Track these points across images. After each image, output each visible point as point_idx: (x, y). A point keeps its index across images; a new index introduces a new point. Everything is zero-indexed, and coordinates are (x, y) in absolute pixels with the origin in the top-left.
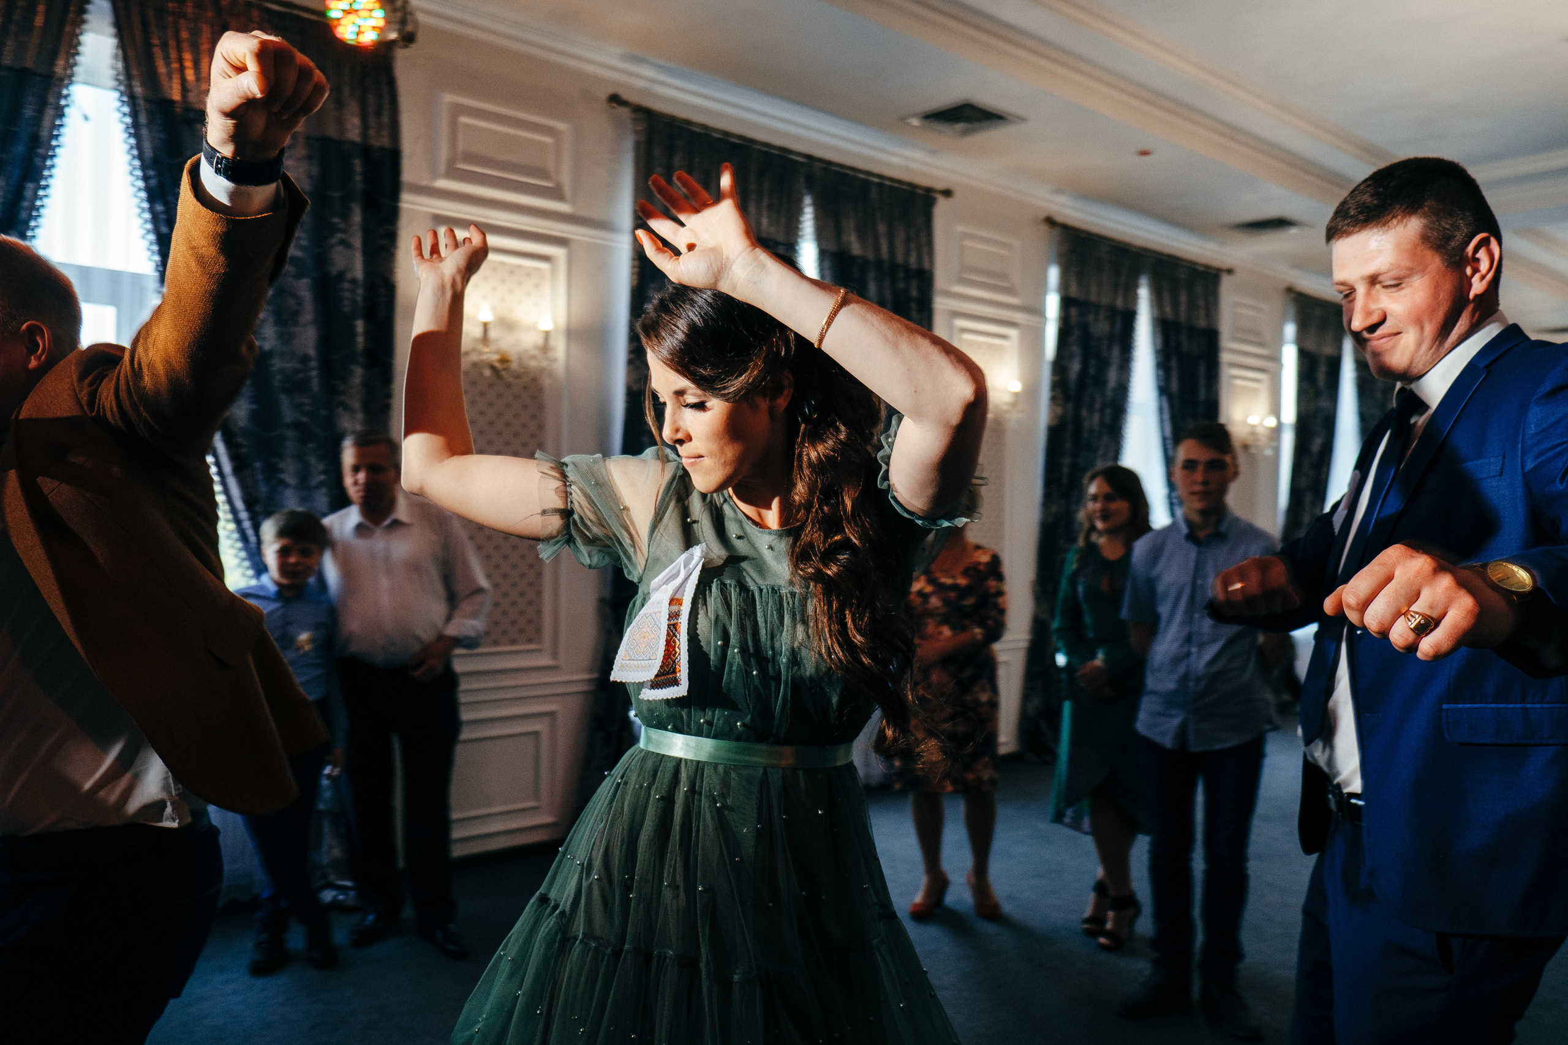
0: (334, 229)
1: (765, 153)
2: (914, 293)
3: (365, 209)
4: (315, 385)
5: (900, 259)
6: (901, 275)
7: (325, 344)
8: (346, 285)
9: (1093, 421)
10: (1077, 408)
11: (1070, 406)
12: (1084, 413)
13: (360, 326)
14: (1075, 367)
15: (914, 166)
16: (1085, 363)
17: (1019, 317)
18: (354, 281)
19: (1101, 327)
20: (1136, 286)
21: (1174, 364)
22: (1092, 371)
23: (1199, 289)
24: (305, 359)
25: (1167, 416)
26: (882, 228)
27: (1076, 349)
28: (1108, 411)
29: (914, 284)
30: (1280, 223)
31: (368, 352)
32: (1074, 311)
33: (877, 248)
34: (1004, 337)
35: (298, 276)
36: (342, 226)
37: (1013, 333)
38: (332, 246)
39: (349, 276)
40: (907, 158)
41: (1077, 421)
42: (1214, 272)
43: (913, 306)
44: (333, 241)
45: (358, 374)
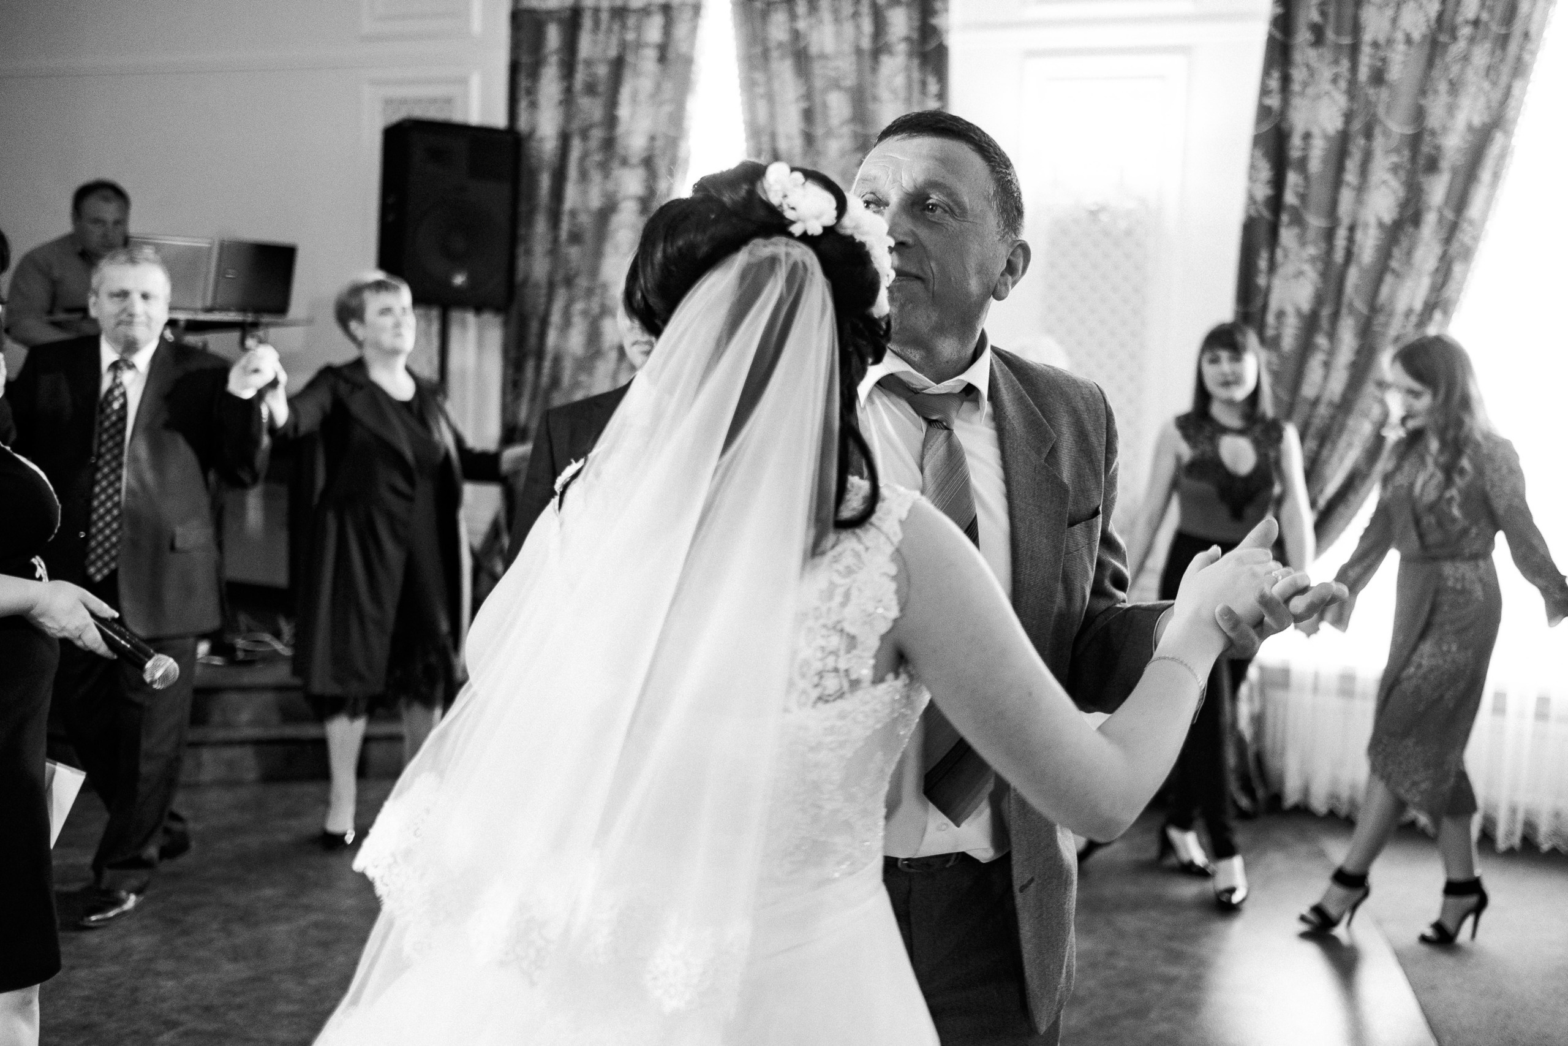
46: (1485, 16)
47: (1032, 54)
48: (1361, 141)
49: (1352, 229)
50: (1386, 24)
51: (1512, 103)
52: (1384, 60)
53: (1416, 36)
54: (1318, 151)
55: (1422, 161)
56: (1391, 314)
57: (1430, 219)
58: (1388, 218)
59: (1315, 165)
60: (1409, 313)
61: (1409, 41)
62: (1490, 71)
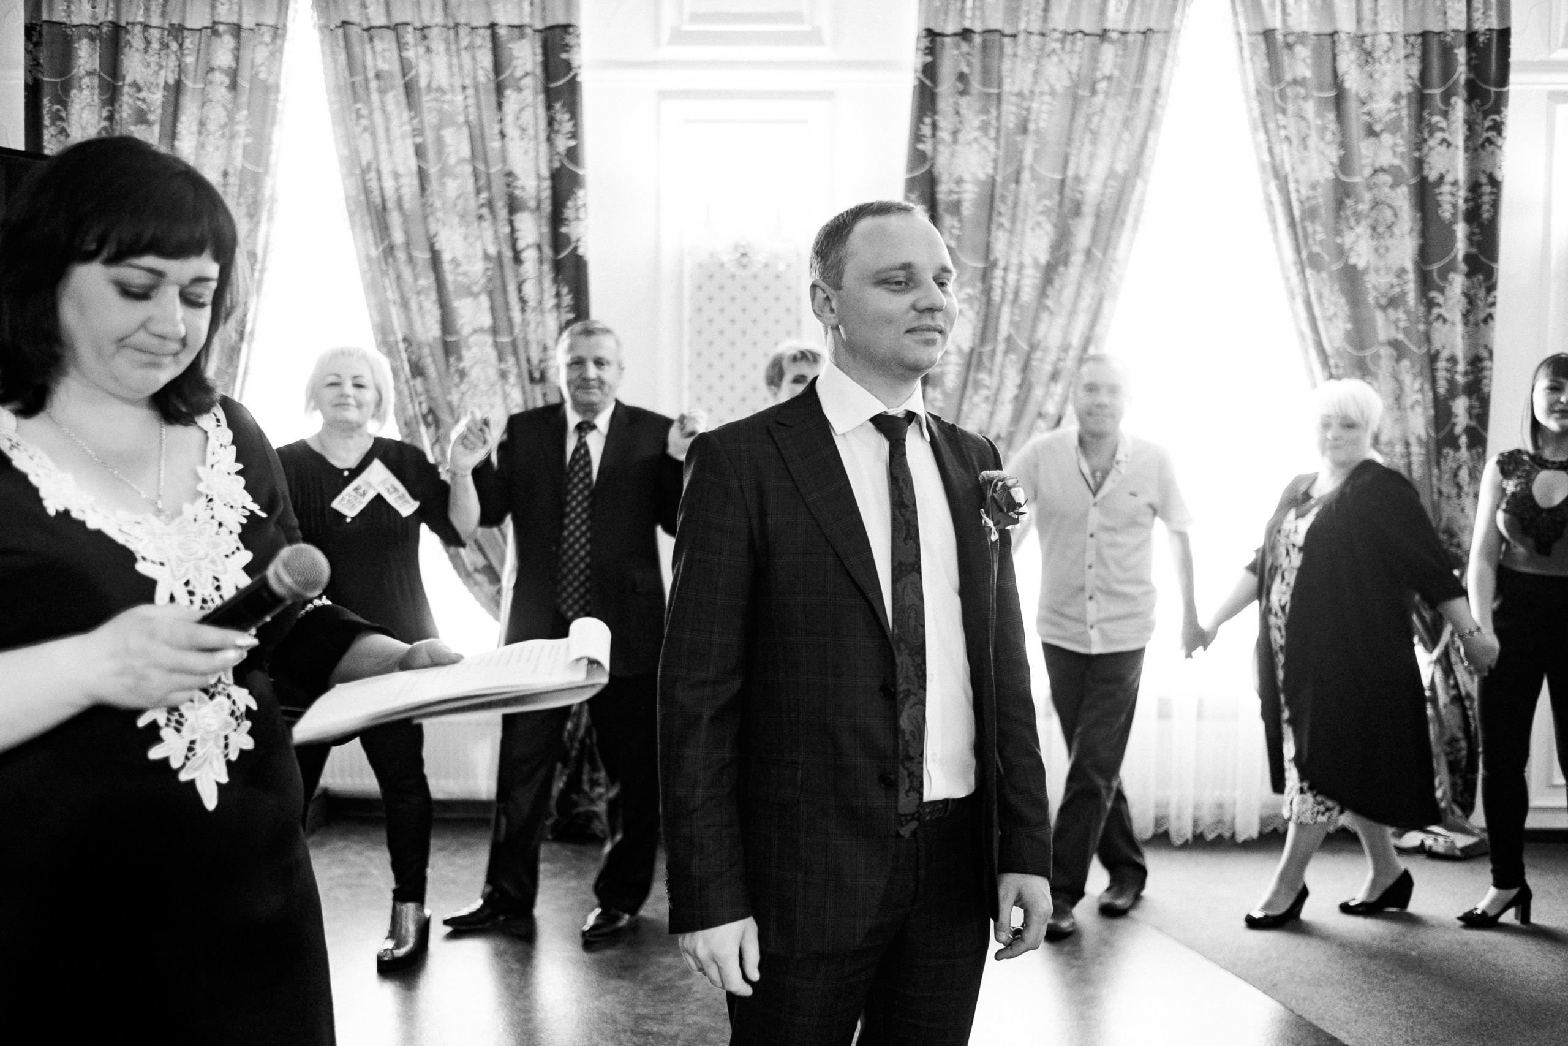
0: (1433, 129)
3: (1469, 101)
4: (1412, 298)
7: (1424, 256)
8: (1446, 188)
13: (1461, 230)
18: (1455, 183)
24: (1402, 271)
31: (1468, 258)
35: (1393, 186)
36: (1444, 124)
38: (1431, 149)
39: (1449, 178)
44: (1432, 143)
45: (1458, 282)
46: (1116, 73)
47: (664, 95)
48: (1013, 186)
49: (1006, 269)
50: (1029, 79)
51: (1148, 152)
52: (1028, 110)
53: (1059, 88)
54: (969, 194)
55: (1067, 204)
56: (1045, 350)
57: (1077, 259)
58: (1043, 258)
59: (967, 209)
60: (1065, 348)
61: (1053, 93)
62: (1127, 123)
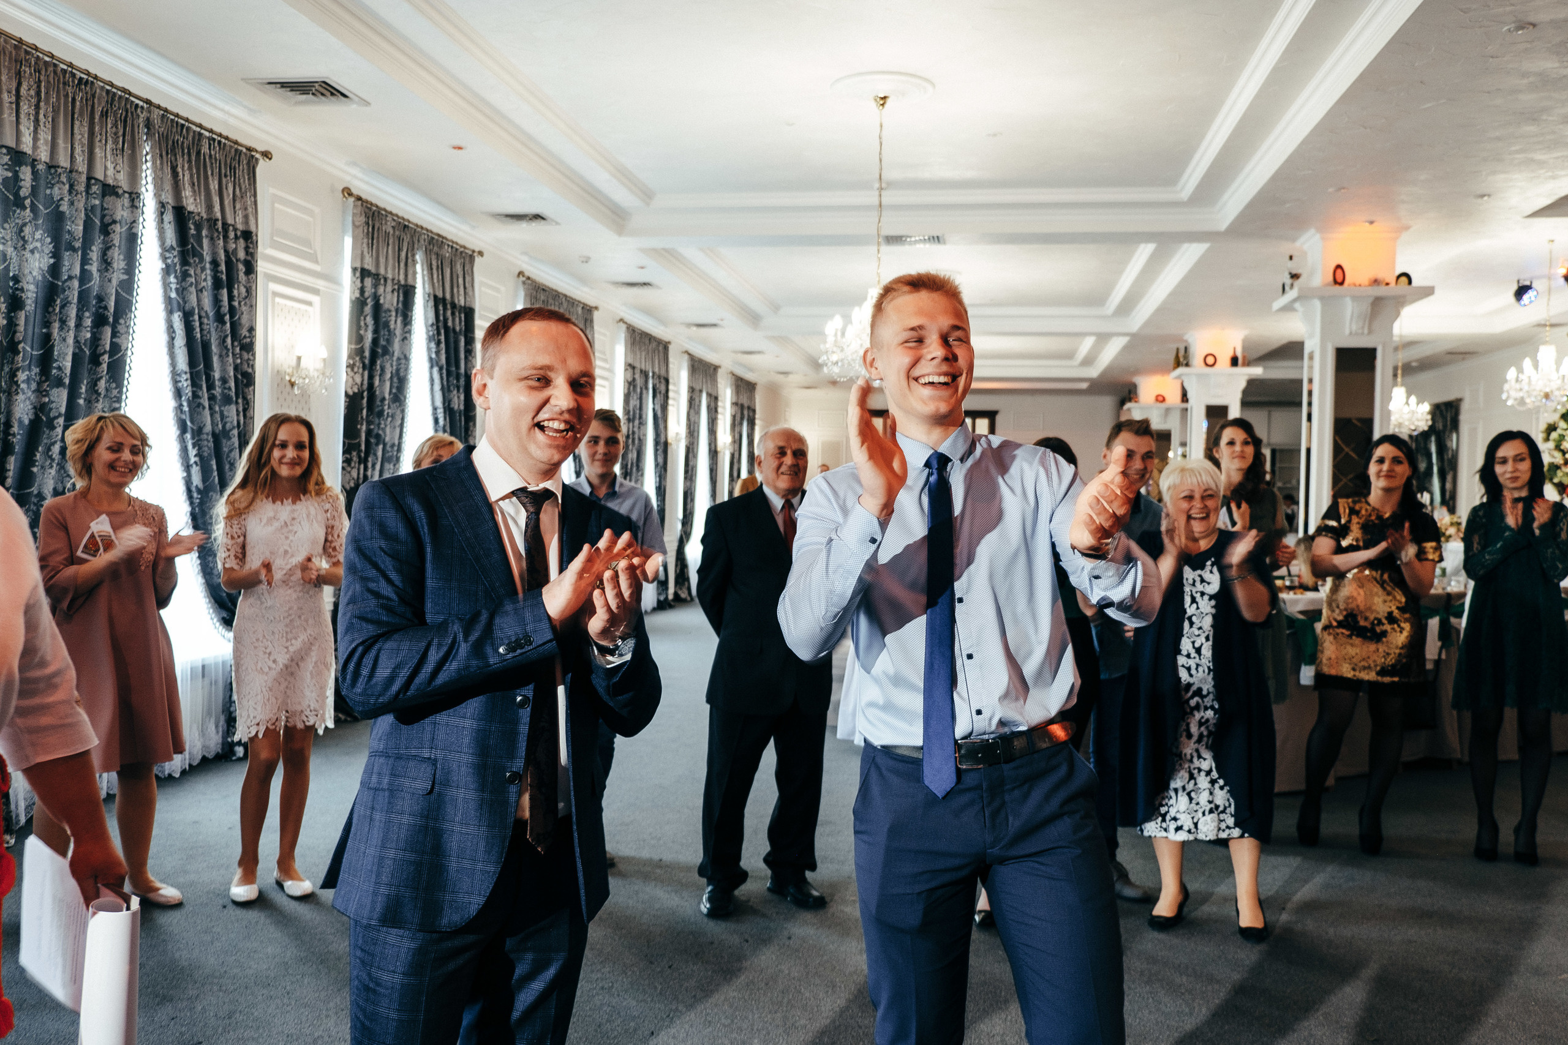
1: (108, 92)
2: (241, 255)
5: (230, 221)
6: (232, 235)
9: (385, 389)
10: (371, 377)
11: (366, 373)
12: (377, 382)
14: (369, 336)
15: (232, 121)
16: (376, 331)
17: (320, 284)
19: (390, 300)
20: (414, 262)
21: (442, 338)
22: (383, 342)
23: (459, 268)
25: (437, 386)
26: (214, 185)
27: (370, 321)
28: (395, 380)
29: (242, 243)
30: (537, 217)
32: (368, 282)
33: (210, 207)
34: (309, 304)
37: (315, 299)
40: (228, 113)
41: (371, 386)
42: (470, 253)
43: (241, 267)
